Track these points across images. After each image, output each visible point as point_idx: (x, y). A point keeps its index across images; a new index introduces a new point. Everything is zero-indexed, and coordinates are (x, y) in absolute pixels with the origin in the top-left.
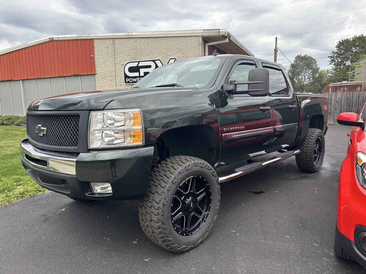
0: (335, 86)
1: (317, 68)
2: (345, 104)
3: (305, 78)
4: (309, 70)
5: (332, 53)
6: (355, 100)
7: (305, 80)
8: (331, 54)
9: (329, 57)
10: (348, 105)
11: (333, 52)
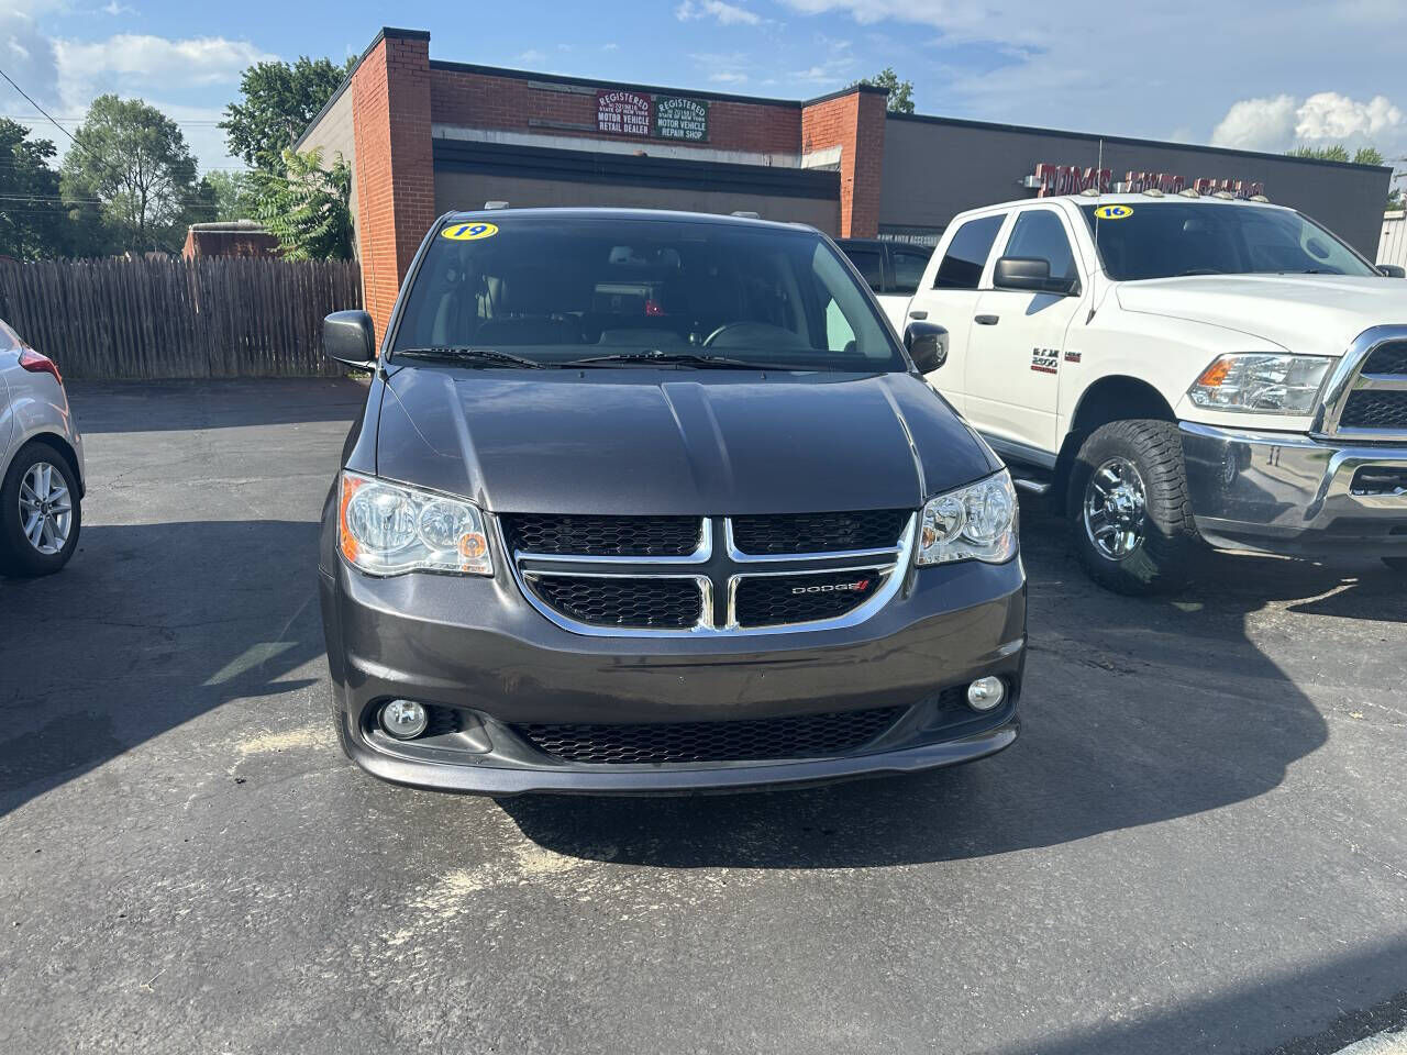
0: (214, 234)
1: (186, 158)
2: (238, 303)
3: (144, 197)
4: (157, 166)
5: (231, 112)
6: (268, 289)
7: (145, 202)
8: (229, 115)
9: (223, 126)
10: (246, 305)
11: (238, 112)
